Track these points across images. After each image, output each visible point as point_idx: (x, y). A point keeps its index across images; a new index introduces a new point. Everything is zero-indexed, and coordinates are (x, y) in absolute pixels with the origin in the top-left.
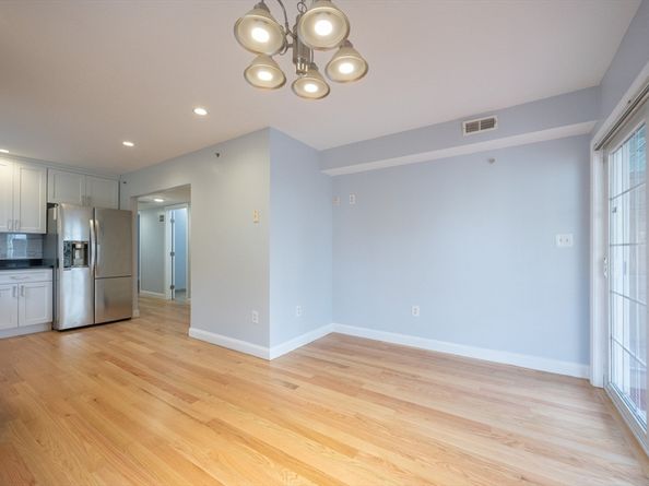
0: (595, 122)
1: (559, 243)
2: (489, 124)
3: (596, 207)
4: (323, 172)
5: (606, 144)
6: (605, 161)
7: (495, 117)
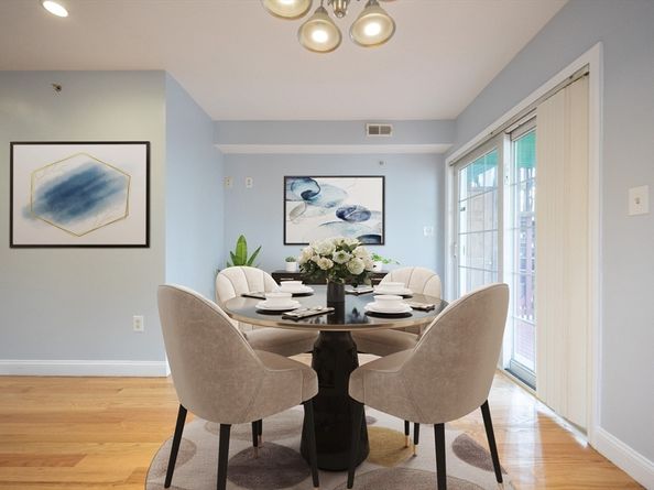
0: (450, 145)
1: (425, 234)
2: (387, 130)
3: (449, 208)
4: (217, 146)
5: (456, 164)
6: (455, 174)
7: (391, 125)
